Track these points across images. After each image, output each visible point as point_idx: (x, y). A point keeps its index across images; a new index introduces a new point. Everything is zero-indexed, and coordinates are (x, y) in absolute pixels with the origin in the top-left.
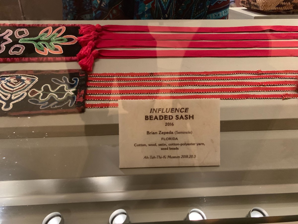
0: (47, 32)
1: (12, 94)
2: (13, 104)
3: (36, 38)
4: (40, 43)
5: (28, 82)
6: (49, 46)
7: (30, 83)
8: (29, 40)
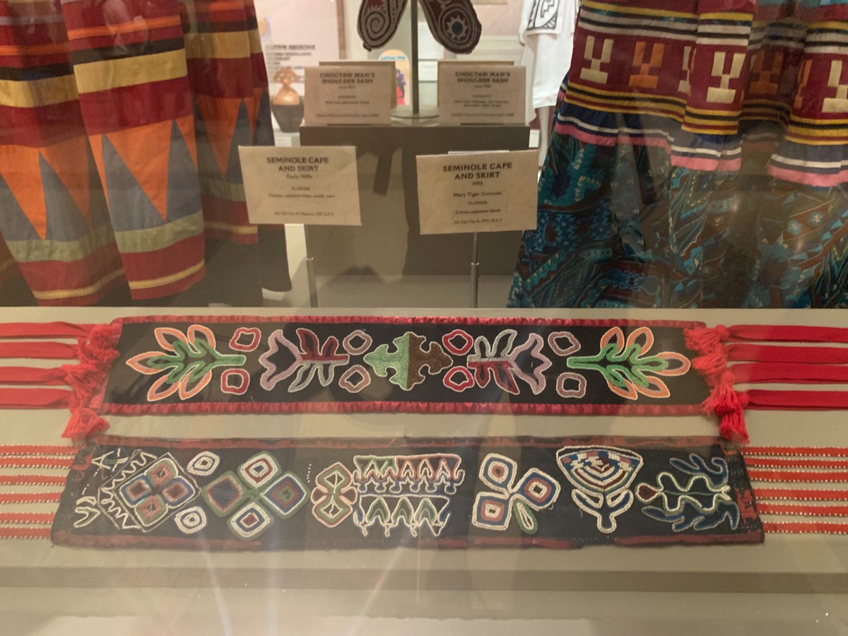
0: (614, 340)
1: (605, 495)
2: (616, 518)
3: (599, 357)
4: (614, 370)
5: (625, 466)
6: (634, 378)
7: (630, 469)
8: (590, 363)
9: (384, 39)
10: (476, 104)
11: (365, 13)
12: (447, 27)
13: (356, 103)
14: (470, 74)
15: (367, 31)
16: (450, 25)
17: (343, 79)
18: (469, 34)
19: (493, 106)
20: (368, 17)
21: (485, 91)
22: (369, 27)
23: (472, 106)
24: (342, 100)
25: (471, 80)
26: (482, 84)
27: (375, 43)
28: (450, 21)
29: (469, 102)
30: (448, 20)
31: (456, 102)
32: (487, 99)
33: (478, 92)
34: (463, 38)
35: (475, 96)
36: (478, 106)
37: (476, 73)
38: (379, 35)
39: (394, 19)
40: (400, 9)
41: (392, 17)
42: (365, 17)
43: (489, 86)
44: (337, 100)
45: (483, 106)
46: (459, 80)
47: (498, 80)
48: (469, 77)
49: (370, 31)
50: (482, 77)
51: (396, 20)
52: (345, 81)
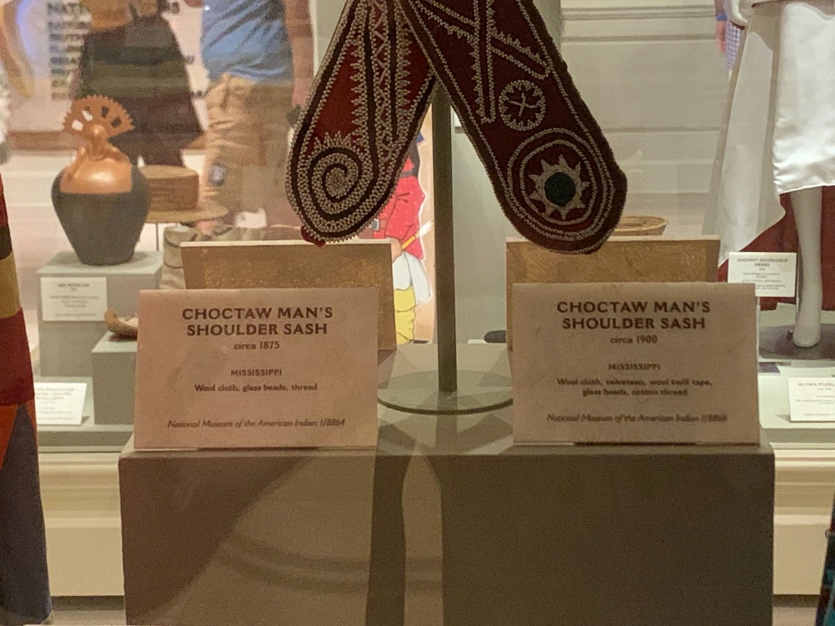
9: (358, 215)
10: (616, 389)
11: (308, 152)
12: (531, 187)
13: (282, 388)
14: (598, 307)
15: (312, 193)
16: (540, 180)
17: (244, 323)
18: (592, 202)
19: (665, 392)
20: (314, 162)
21: (640, 352)
22: (317, 185)
23: (606, 392)
24: (241, 382)
25: (600, 324)
26: (632, 333)
27: (334, 226)
28: (539, 171)
29: (597, 382)
30: (535, 167)
31: (562, 382)
32: (647, 376)
33: (621, 354)
34: (575, 213)
35: (612, 367)
36: (623, 393)
37: (614, 304)
38: (345, 205)
39: (387, 165)
40: (403, 139)
41: (383, 160)
42: (308, 162)
43: (652, 339)
44: (230, 381)
45: (636, 393)
46: (567, 324)
47: (676, 323)
48: (597, 315)
49: (321, 195)
50: (633, 315)
51: (391, 169)
52: (251, 330)
